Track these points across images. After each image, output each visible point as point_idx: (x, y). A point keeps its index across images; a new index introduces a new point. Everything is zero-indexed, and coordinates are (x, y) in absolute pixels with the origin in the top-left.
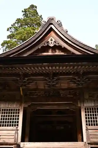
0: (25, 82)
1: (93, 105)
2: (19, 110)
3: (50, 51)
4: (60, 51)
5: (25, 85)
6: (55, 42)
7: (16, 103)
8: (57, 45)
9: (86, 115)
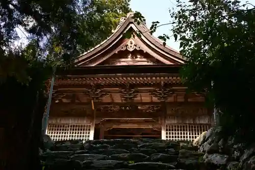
0: (97, 94)
1: (176, 122)
2: (90, 126)
3: (130, 57)
4: (142, 57)
5: (97, 98)
6: (136, 46)
7: (86, 118)
8: (138, 49)
9: (167, 134)
